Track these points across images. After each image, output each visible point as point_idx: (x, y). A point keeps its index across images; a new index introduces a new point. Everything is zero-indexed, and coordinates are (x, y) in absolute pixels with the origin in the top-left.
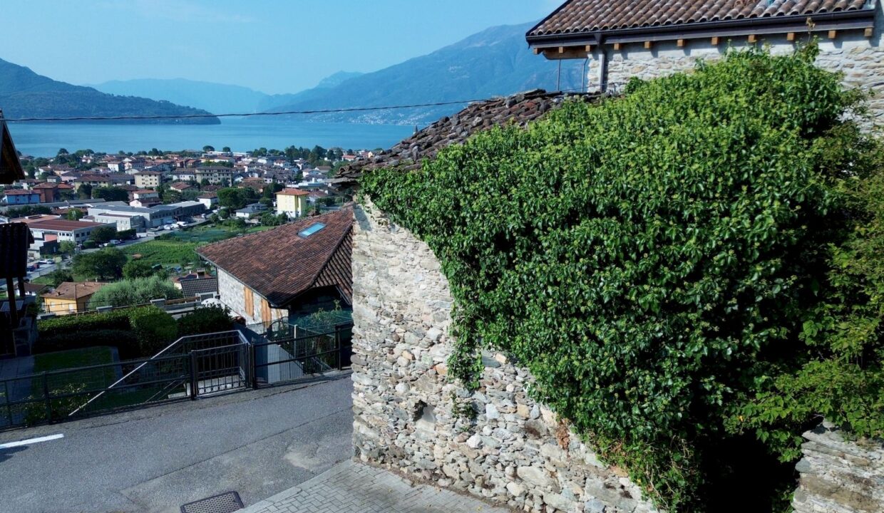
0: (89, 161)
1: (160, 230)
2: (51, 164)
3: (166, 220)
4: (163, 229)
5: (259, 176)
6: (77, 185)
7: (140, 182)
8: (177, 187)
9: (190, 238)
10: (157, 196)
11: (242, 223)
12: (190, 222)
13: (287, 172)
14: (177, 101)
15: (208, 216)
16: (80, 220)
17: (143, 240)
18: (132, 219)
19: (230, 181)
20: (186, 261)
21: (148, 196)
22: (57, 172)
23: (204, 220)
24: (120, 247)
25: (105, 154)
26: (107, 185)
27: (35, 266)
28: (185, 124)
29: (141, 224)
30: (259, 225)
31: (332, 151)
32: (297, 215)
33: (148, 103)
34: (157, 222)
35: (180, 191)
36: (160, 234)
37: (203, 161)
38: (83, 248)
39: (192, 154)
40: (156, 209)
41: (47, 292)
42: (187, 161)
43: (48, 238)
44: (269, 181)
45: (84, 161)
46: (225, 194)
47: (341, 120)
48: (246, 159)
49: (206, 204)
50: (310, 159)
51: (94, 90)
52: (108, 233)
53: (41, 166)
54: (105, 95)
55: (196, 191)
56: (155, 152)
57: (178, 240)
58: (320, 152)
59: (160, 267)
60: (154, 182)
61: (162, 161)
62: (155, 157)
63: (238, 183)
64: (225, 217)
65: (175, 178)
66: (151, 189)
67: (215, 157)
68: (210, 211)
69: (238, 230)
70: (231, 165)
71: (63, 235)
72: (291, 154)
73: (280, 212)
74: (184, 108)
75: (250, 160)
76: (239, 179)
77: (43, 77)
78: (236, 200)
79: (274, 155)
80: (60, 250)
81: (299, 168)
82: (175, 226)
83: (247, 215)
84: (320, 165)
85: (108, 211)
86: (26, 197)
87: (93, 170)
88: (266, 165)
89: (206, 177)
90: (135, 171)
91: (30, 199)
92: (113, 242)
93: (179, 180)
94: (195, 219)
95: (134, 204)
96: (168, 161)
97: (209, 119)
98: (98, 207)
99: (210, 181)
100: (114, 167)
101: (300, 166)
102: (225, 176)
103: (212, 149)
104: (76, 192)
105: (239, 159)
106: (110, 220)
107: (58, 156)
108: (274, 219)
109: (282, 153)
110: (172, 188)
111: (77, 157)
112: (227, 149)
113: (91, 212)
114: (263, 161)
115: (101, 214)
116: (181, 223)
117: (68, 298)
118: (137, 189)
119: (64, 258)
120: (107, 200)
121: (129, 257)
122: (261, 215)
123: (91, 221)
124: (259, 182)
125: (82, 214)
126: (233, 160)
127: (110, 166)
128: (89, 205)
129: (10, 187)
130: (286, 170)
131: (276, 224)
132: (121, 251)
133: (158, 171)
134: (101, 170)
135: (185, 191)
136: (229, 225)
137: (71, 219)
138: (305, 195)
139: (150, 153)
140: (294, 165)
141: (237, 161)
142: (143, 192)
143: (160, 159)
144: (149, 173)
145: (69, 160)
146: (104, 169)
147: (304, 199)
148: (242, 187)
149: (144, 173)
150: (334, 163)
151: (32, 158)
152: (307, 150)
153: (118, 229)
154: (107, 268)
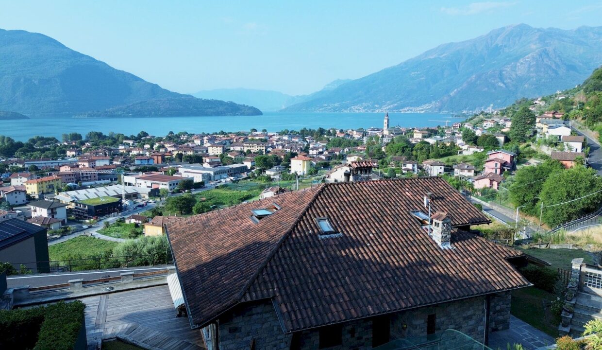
0: (185, 139)
1: (219, 182)
2: (163, 141)
3: (224, 176)
4: (221, 182)
5: (283, 147)
6: (175, 153)
7: (211, 151)
8: (231, 154)
9: (236, 187)
10: (219, 160)
11: (269, 179)
12: (238, 177)
13: (300, 145)
14: (238, 102)
15: (248, 174)
16: (174, 175)
17: (208, 188)
19: (264, 151)
20: (232, 202)
21: (214, 160)
22: (166, 145)
23: (246, 176)
24: (194, 193)
25: (194, 134)
26: (192, 153)
27: (145, 204)
29: (208, 178)
30: (279, 180)
31: (329, 131)
32: (304, 173)
33: (221, 103)
34: (217, 177)
35: (233, 157)
36: (219, 185)
37: (250, 138)
38: (173, 193)
39: (244, 134)
40: (218, 169)
41: (147, 221)
42: (240, 138)
43: (154, 187)
44: (288, 151)
45: (182, 138)
46: (260, 159)
47: (337, 111)
48: (275, 137)
49: (248, 166)
50: (315, 136)
51: (192, 96)
52: (189, 184)
53: (157, 142)
54: (197, 99)
55: (243, 157)
56: (222, 133)
57: (230, 189)
58: (322, 131)
59: (216, 207)
60: (219, 151)
61: (226, 138)
62: (222, 136)
63: (269, 152)
64: (259, 174)
65: (231, 149)
66: (217, 156)
67: (257, 135)
68: (250, 170)
69: (266, 183)
70: (266, 141)
71: (163, 184)
72: (303, 134)
73: (293, 172)
74: (241, 105)
75: (278, 137)
76: (269, 149)
77: (165, 90)
78: (267, 163)
79: (292, 134)
80: (159, 194)
81: (307, 142)
82: (228, 180)
83: (272, 173)
84: (321, 140)
85: (190, 170)
86: (147, 161)
87: (186, 144)
88: (287, 141)
89: (250, 148)
90: (209, 145)
91: (148, 162)
92: (191, 189)
93: (234, 150)
94: (241, 175)
95: (206, 165)
96: (229, 138)
97: (256, 112)
98: (184, 167)
99: (252, 151)
100: (198, 142)
101: (309, 141)
102: (261, 148)
103: (255, 130)
104: (174, 157)
105: (271, 136)
106: (190, 176)
107: (168, 136)
108: (289, 176)
109: (298, 133)
110: (229, 155)
111: (178, 136)
112: (265, 131)
113: (181, 170)
114: (286, 138)
115: (186, 172)
116: (232, 178)
117: (158, 225)
118: (208, 156)
119: (161, 199)
120: (191, 163)
121: (198, 199)
122: (281, 173)
123: (180, 176)
124: (282, 151)
125: (175, 171)
126: (267, 138)
127: (195, 141)
128: (180, 166)
129: (139, 155)
130: (299, 143)
131: (290, 180)
132: (194, 196)
133: (222, 144)
134: (190, 144)
135: (237, 157)
136: (261, 180)
137: (169, 175)
138: (310, 160)
139: (220, 134)
140: (304, 140)
141: (269, 138)
142: (211, 158)
143: (225, 137)
144: (217, 145)
145: (174, 139)
146: (192, 144)
147: (309, 163)
148: (271, 155)
149: (214, 145)
150: (330, 139)
151: (154, 137)
152: (314, 131)
153: (194, 181)
154: (184, 207)
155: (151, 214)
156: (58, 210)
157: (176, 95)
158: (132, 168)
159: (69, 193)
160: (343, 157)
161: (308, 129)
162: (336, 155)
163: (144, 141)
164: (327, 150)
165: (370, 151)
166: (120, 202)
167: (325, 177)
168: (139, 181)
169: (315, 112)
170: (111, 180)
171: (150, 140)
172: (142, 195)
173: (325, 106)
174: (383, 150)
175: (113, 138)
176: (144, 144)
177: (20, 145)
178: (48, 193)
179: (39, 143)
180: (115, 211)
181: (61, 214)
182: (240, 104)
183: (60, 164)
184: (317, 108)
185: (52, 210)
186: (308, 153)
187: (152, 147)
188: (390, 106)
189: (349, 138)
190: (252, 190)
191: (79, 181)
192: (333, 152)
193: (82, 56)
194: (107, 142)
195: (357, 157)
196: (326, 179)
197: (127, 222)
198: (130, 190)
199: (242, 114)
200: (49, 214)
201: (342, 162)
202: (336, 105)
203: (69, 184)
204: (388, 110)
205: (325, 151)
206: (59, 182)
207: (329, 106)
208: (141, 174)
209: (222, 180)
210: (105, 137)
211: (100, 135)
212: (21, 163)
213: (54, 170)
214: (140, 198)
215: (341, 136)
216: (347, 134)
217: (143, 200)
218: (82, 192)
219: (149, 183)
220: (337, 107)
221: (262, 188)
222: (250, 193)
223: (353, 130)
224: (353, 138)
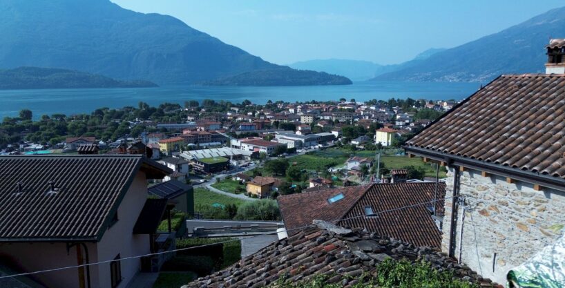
0: (281, 107)
2: (263, 108)
3: (313, 143)
4: (310, 148)
5: (369, 118)
6: (273, 121)
7: (304, 120)
8: (321, 123)
9: (323, 154)
10: (310, 129)
11: (354, 148)
12: (325, 145)
13: (387, 115)
14: (330, 72)
15: (336, 142)
16: (271, 141)
17: (299, 154)
18: (296, 142)
19: (351, 120)
20: (319, 169)
21: (306, 129)
22: (265, 113)
23: (333, 144)
24: (287, 157)
25: (289, 103)
26: (286, 121)
27: (248, 164)
29: (300, 145)
30: (364, 149)
31: (418, 102)
32: (388, 144)
33: (314, 73)
34: (308, 144)
35: (322, 126)
36: (308, 151)
37: (339, 107)
38: (270, 156)
39: (333, 103)
40: (308, 137)
41: (249, 180)
42: (329, 108)
43: (255, 150)
44: (374, 121)
45: (278, 107)
46: (347, 130)
47: (428, 80)
48: (363, 107)
49: (335, 135)
50: (403, 107)
51: (289, 67)
52: (283, 149)
53: (258, 110)
54: (293, 70)
55: (331, 126)
56: (314, 102)
57: (318, 155)
58: (410, 102)
59: (305, 171)
60: (310, 120)
62: (314, 105)
63: (356, 122)
64: (345, 143)
65: (321, 118)
66: (308, 124)
67: (345, 105)
68: (337, 139)
69: (351, 152)
70: (353, 110)
71: (262, 148)
72: (391, 104)
73: (377, 142)
75: (366, 107)
76: (357, 120)
77: (266, 62)
78: (351, 133)
79: (380, 104)
80: (259, 157)
81: (394, 112)
82: (317, 147)
83: (358, 143)
84: (408, 111)
85: (285, 137)
86: (250, 127)
87: (282, 112)
88: (374, 111)
89: (338, 118)
90: (302, 114)
92: (285, 154)
93: (323, 119)
94: (328, 143)
95: (298, 133)
96: (319, 107)
97: (345, 82)
98: (280, 134)
99: (340, 120)
100: (292, 111)
101: (396, 111)
102: (349, 118)
104: (272, 124)
105: (359, 106)
106: (284, 142)
107: (267, 104)
108: (373, 146)
109: (386, 103)
110: (319, 125)
111: (275, 105)
112: (353, 100)
113: (277, 136)
114: (373, 108)
115: (281, 138)
116: (320, 145)
117: (258, 185)
118: (300, 124)
119: (260, 161)
120: (285, 130)
121: (291, 163)
122: (366, 143)
123: (276, 141)
124: (368, 122)
125: (272, 137)
126: (355, 108)
127: (290, 110)
128: (276, 132)
129: (243, 121)
130: (386, 113)
131: (374, 150)
132: (288, 160)
133: (313, 114)
134: (285, 112)
135: (325, 126)
136: (347, 148)
137: (268, 140)
138: (394, 132)
139: (312, 103)
140: (392, 110)
141: (357, 108)
142: (304, 126)
143: (316, 106)
144: (308, 115)
145: (272, 107)
146: (287, 112)
147: (394, 135)
148: (357, 125)
149: (306, 115)
150: (419, 110)
151: (255, 105)
152: (402, 101)
153: (288, 147)
154: (279, 169)
155: (252, 174)
156: (183, 166)
157: (275, 66)
158: (238, 133)
159: (190, 152)
161: (396, 99)
163: (247, 108)
164: (414, 121)
166: (228, 162)
168: (243, 145)
169: (406, 81)
170: (222, 142)
171: (252, 108)
172: (245, 157)
173: (416, 76)
175: (222, 106)
176: (247, 112)
177: (154, 110)
178: (175, 151)
179: (167, 108)
180: (224, 169)
181: (185, 169)
182: (332, 74)
183: (183, 127)
184: (408, 77)
185: (179, 165)
186: (394, 124)
187: (254, 115)
188: (487, 76)
189: (438, 110)
190: (337, 157)
191: (198, 141)
192: (420, 124)
193: (200, 33)
194: (218, 108)
197: (234, 179)
198: (236, 152)
199: (334, 84)
200: (176, 169)
202: (427, 74)
203: (189, 145)
204: (485, 79)
205: (411, 122)
206: (183, 142)
207: (421, 75)
208: (243, 140)
209: (312, 147)
210: (217, 104)
211: (212, 103)
212: (155, 125)
213: (179, 132)
214: (244, 159)
215: (430, 107)
216: (437, 105)
217: (246, 161)
218: (200, 152)
219: (251, 147)
220: (428, 77)
221: (347, 156)
222: (336, 161)
223: (443, 101)
224: (442, 109)
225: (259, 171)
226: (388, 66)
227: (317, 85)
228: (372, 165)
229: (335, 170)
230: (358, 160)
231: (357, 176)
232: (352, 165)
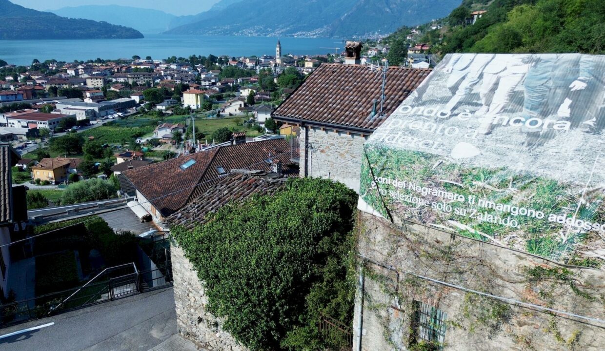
0: (54, 68)
1: (105, 119)
2: (28, 71)
3: (110, 111)
4: (108, 118)
5: (172, 78)
6: (47, 87)
7: (90, 84)
8: (115, 87)
9: (126, 124)
10: (102, 94)
11: (160, 113)
12: (126, 113)
13: (191, 75)
14: (113, 22)
15: (138, 109)
16: (52, 112)
17: (95, 126)
18: (87, 112)
19: (152, 82)
20: (124, 141)
21: (96, 94)
22: (33, 77)
23: (135, 112)
24: (79, 132)
25: (64, 62)
26: (67, 86)
27: (24, 145)
28: (119, 38)
29: (93, 115)
30: (172, 115)
31: (221, 59)
32: (197, 107)
33: (92, 23)
34: (103, 113)
35: (118, 91)
36: (106, 121)
37: (133, 67)
38: (55, 132)
39: (125, 62)
40: (102, 104)
41: (33, 164)
42: (122, 67)
43: (31, 126)
44: (178, 82)
45: (50, 68)
46: (149, 93)
47: (228, 34)
48: (162, 65)
49: (136, 100)
50: (206, 65)
51: (54, 14)
52: (70, 122)
53: (22, 73)
54: (61, 17)
55: (129, 90)
56: (99, 61)
57: (119, 126)
58: (213, 59)
59: (107, 146)
60: (99, 83)
61: (105, 67)
62: (100, 65)
63: (158, 84)
64: (149, 109)
65: (114, 80)
66: (98, 89)
67: (141, 64)
68: (139, 105)
69: (158, 118)
70: (152, 70)
71: (41, 123)
72: (193, 61)
73: (186, 105)
74: (117, 26)
75: (165, 66)
76: (158, 81)
77: (17, 5)
78: (155, 97)
79: (181, 62)
80: (40, 134)
81: (198, 71)
82: (116, 116)
83: (164, 108)
84: (213, 69)
85: (70, 106)
86: (14, 96)
87: (58, 75)
88: (176, 70)
89: (135, 80)
90: (86, 76)
91: (16, 97)
92: (75, 128)
93: (117, 82)
94: (129, 110)
95: (87, 100)
96: (108, 67)
97: (135, 35)
98: (62, 103)
99: (138, 83)
100: (71, 72)
101: (199, 70)
102: (148, 79)
103: (139, 58)
104: (47, 91)
105: (158, 65)
106: (71, 113)
107: (32, 65)
108: (182, 110)
109: (187, 60)
110: (112, 89)
111: (45, 65)
112: (149, 58)
113: (59, 106)
114: (174, 66)
115: (65, 108)
116: (120, 114)
117: (48, 169)
118: (88, 89)
119: (42, 139)
120: (68, 98)
121: (86, 138)
122: (173, 107)
123: (59, 113)
124: (171, 82)
125: (52, 108)
126: (153, 67)
127: (69, 72)
128: (56, 101)
130: (190, 73)
131: (183, 114)
132: (80, 136)
133: (102, 75)
134: (63, 75)
135: (122, 90)
136: (152, 115)
137: (45, 112)
138: (203, 93)
139: (96, 61)
140: (195, 69)
141: (156, 67)
142: (93, 91)
143: (103, 66)
144: (96, 77)
145: (40, 68)
146: (65, 75)
147: (202, 96)
148: (160, 87)
149: (92, 77)
150: (223, 67)
151: (15, 66)
152: (204, 57)
153: (78, 119)
154: (73, 147)
155: (36, 157)
160: (236, 88)
161: (197, 56)
162: (229, 86)
164: (220, 81)
165: (263, 83)
167: (219, 112)
168: (10, 121)
169: (204, 35)
171: (10, 70)
172: (18, 136)
173: (215, 29)
174: (275, 81)
176: (5, 76)
182: (116, 24)
184: (206, 31)
186: (200, 84)
187: (16, 80)
188: (282, 30)
189: (241, 67)
190: (143, 126)
192: (226, 83)
195: (250, 90)
196: (221, 113)
198: (3, 131)
199: (120, 37)
201: (236, 94)
202: (226, 28)
204: (281, 34)
205: (218, 82)
207: (219, 28)
208: (10, 115)
209: (109, 116)
214: (17, 140)
215: (233, 65)
216: (239, 62)
217: (21, 142)
219: (24, 123)
220: (227, 30)
221: (155, 124)
222: (143, 130)
223: (245, 58)
224: (246, 66)
225: (46, 151)
226: (183, 17)
227: (99, 38)
228: (184, 131)
229: (143, 141)
230: (169, 127)
231: (170, 144)
232: (162, 133)
